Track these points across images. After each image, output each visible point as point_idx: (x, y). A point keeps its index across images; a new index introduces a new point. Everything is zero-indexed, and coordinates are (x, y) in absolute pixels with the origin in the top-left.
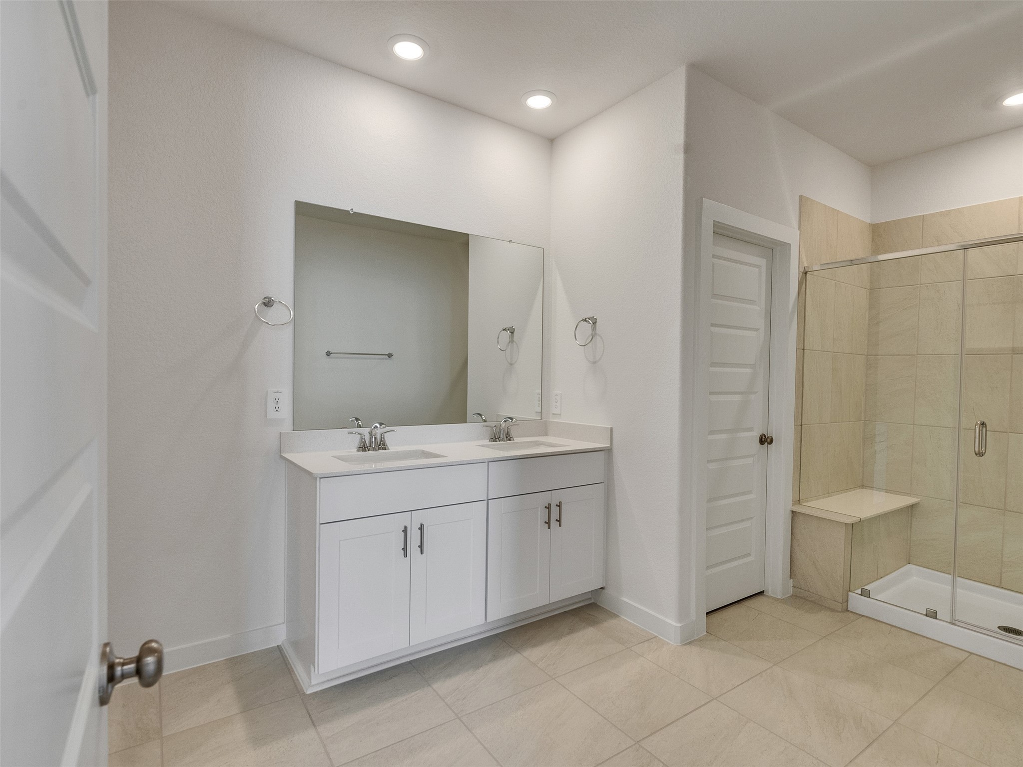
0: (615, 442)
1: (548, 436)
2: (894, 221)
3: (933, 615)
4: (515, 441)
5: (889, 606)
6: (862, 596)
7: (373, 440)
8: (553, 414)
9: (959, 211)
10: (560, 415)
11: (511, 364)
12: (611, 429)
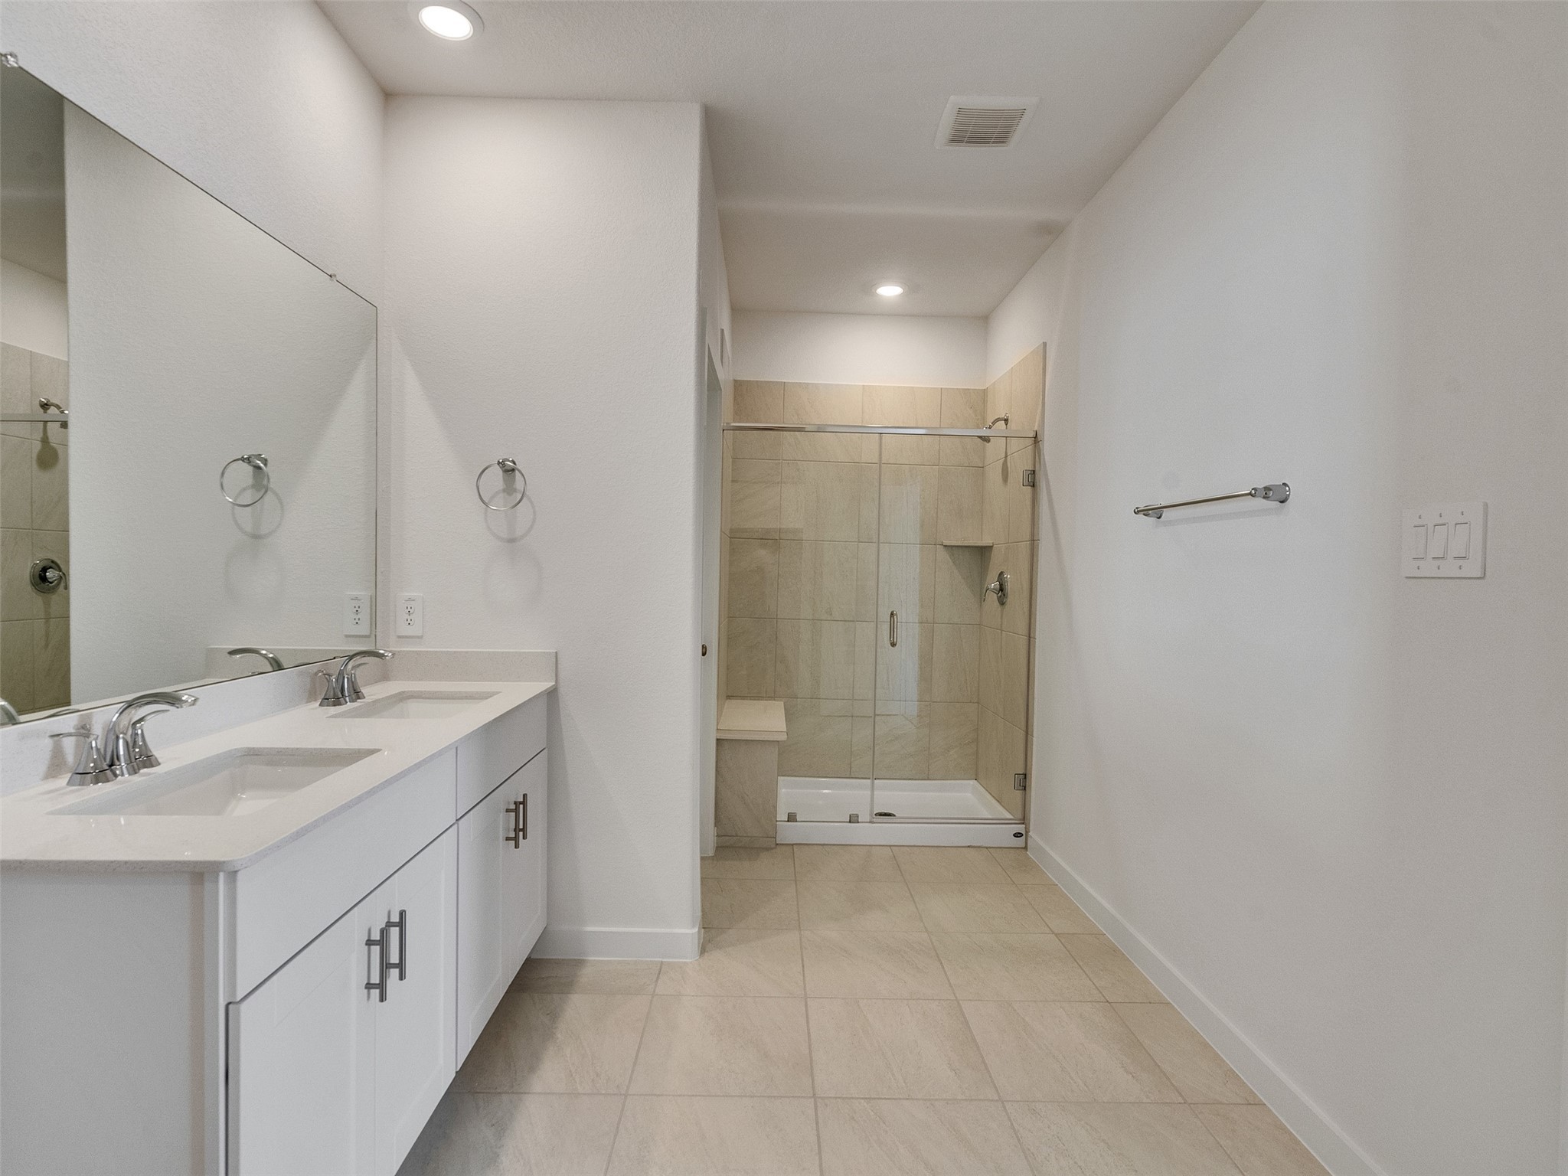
0: (562, 675)
1: (389, 681)
2: (757, 381)
3: (853, 819)
4: (368, 699)
5: (816, 823)
6: (789, 823)
7: (121, 752)
8: (399, 637)
9: (816, 386)
10: (421, 637)
11: (256, 537)
12: (556, 653)
